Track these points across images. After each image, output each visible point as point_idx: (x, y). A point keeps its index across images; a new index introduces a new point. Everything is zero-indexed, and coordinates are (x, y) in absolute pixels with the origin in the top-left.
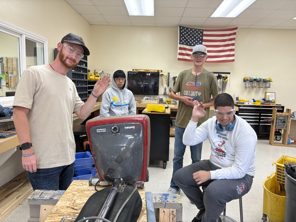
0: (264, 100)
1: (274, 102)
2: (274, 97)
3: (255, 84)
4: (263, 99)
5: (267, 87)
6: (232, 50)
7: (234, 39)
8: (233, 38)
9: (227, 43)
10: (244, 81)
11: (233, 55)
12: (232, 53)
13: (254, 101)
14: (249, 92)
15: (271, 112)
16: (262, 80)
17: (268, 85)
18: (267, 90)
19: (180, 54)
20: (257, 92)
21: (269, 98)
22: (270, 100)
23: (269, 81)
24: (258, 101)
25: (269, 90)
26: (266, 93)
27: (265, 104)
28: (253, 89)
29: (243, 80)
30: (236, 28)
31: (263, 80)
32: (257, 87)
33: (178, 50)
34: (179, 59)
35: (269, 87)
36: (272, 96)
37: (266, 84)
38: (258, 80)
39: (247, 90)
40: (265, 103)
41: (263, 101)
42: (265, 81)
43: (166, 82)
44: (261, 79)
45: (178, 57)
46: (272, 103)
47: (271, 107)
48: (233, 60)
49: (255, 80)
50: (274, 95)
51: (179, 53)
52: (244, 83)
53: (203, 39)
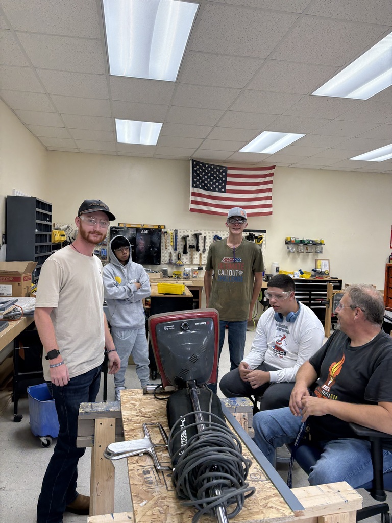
0: (315, 270)
1: (328, 274)
2: (328, 267)
3: (301, 247)
4: (313, 270)
5: (318, 253)
6: (269, 198)
7: (271, 182)
8: (269, 180)
9: (261, 187)
10: (287, 243)
11: (270, 206)
12: (268, 202)
13: (302, 273)
14: (294, 259)
15: (325, 289)
16: (311, 242)
17: (319, 250)
18: (318, 256)
19: (194, 202)
20: (304, 259)
21: (320, 269)
22: (323, 270)
23: (321, 243)
24: (307, 273)
25: (320, 256)
26: (316, 260)
27: (317, 278)
28: (299, 255)
29: (285, 242)
30: (273, 167)
31: (313, 241)
32: (305, 252)
33: (191, 196)
34: (192, 210)
35: (321, 252)
36: (325, 265)
37: (316, 248)
38: (306, 242)
39: (291, 255)
40: (317, 276)
41: (313, 273)
42: (315, 244)
43: (172, 244)
44: (309, 241)
45: (190, 207)
46: (326, 276)
47: (325, 282)
48: (271, 213)
49: (301, 241)
50: (328, 264)
51: (192, 201)
52: (286, 246)
53: (227, 180)
